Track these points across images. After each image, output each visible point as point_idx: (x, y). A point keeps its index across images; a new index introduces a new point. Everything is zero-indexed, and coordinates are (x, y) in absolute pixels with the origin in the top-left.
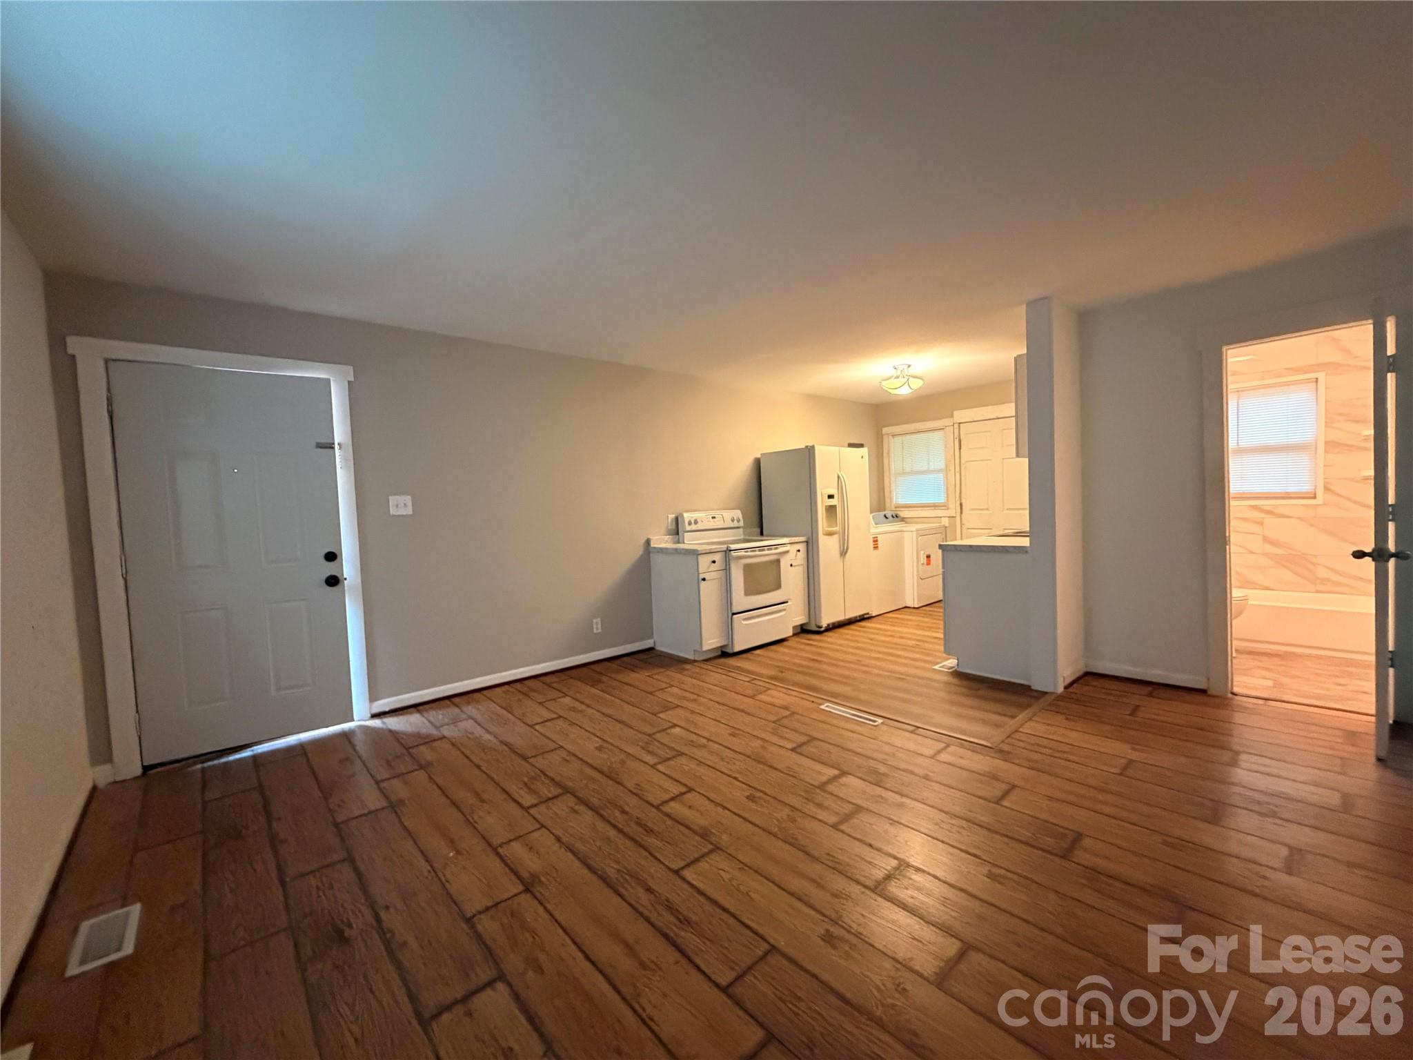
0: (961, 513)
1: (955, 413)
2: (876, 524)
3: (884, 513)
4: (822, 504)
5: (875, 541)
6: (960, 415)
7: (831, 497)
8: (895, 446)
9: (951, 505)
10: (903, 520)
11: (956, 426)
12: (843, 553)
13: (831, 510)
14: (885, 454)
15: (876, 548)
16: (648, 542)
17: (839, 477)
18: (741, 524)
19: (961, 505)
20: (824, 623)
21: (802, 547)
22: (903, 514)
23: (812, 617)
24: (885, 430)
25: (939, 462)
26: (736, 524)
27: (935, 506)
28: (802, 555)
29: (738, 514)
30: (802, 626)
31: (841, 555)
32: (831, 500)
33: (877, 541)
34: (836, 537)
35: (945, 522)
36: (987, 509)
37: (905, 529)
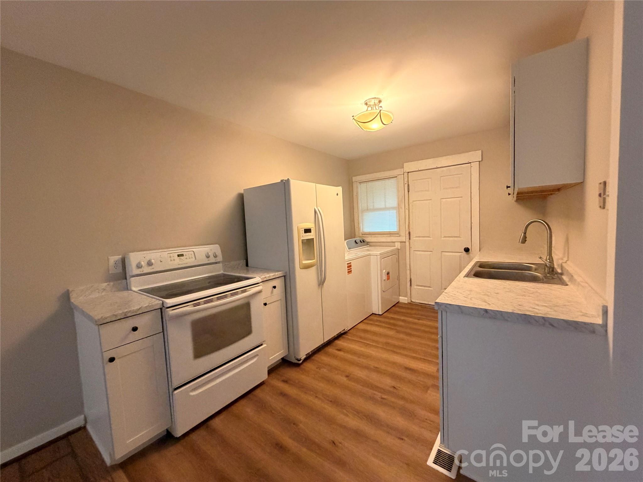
0: (410, 239)
1: (405, 165)
2: (349, 248)
3: (354, 239)
4: (298, 237)
5: (349, 266)
6: (409, 166)
7: (308, 231)
8: (361, 190)
9: (403, 233)
10: (368, 244)
11: (406, 174)
12: (321, 283)
13: (309, 243)
14: (355, 197)
15: (350, 272)
17: (315, 212)
18: (220, 258)
19: (409, 233)
20: (303, 356)
21: (278, 283)
22: (368, 239)
23: (291, 349)
24: (354, 179)
25: (392, 201)
26: (212, 260)
27: (390, 234)
28: (279, 292)
29: (216, 249)
30: (283, 359)
31: (319, 286)
32: (307, 234)
33: (350, 266)
34: (314, 268)
35: (398, 245)
36: (429, 237)
37: (371, 253)
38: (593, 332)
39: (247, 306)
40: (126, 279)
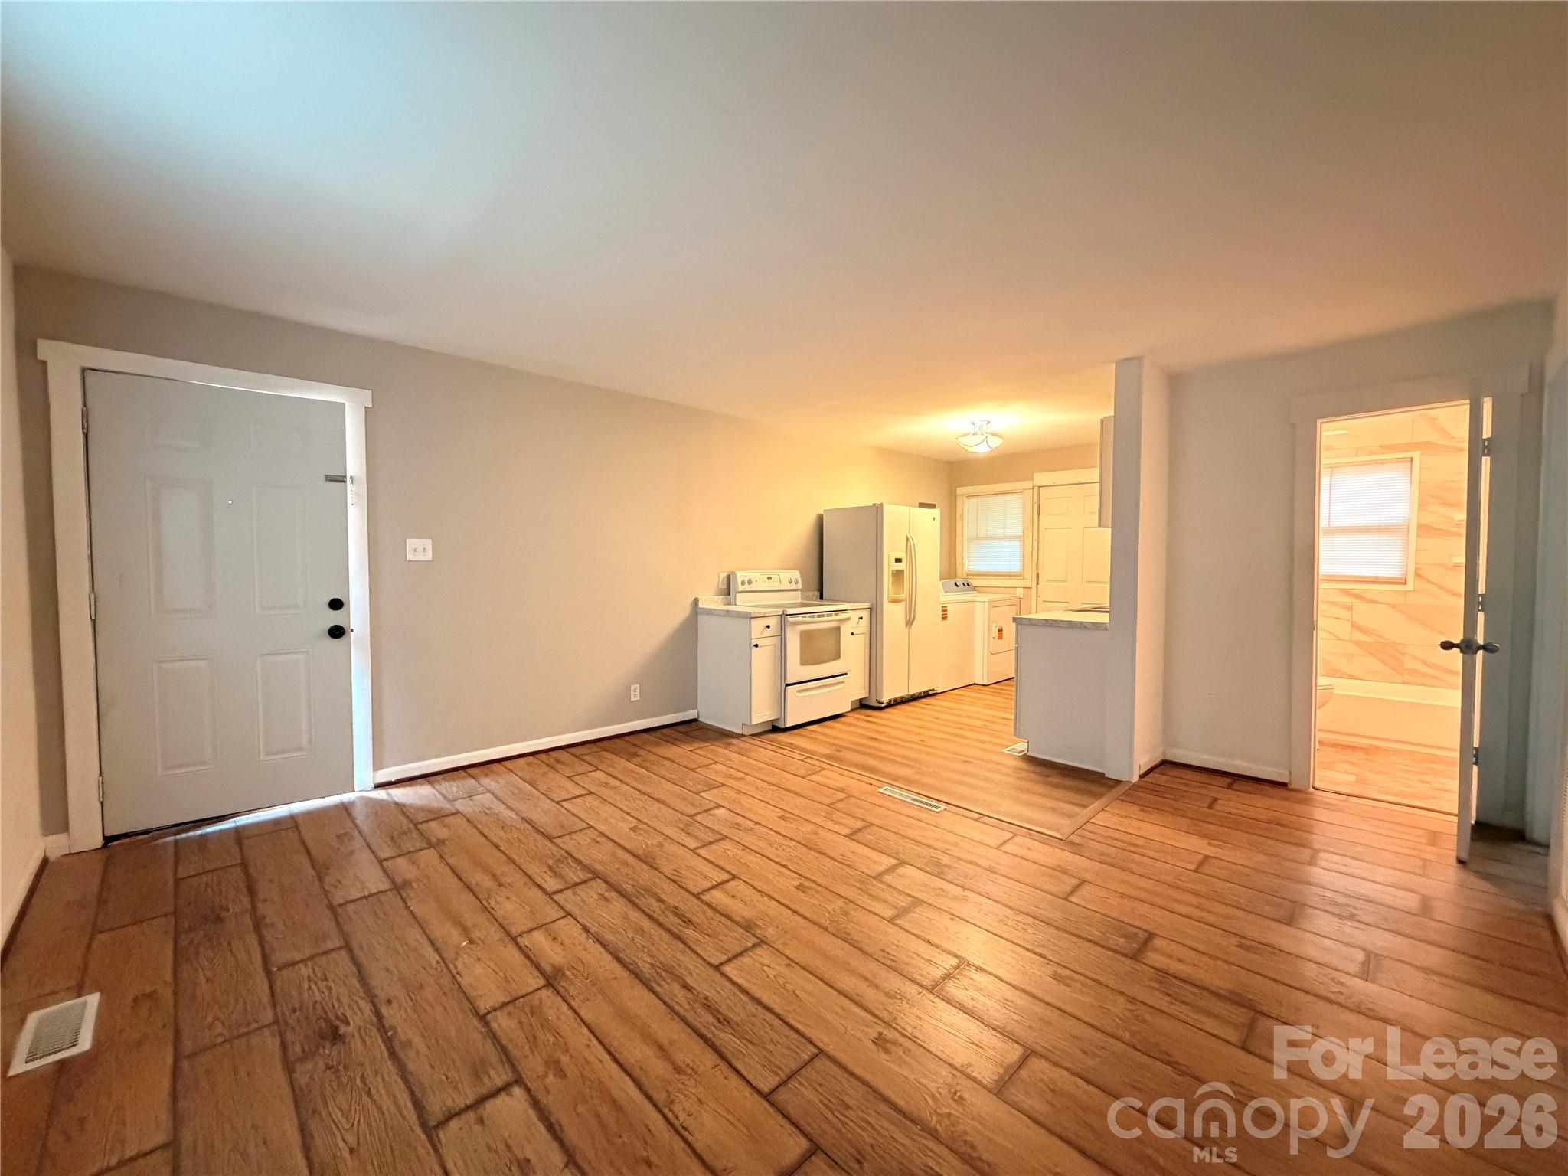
0: (1038, 584)
1: (1035, 475)
2: (946, 592)
3: (954, 581)
4: (888, 567)
5: (944, 611)
6: (1041, 479)
7: (898, 560)
8: (969, 508)
9: (1028, 575)
10: (975, 589)
11: (1036, 489)
12: (909, 622)
13: (898, 575)
14: (958, 517)
15: (944, 618)
16: (696, 601)
17: (908, 539)
18: (799, 586)
19: (1038, 575)
20: (885, 700)
21: (865, 614)
22: (975, 582)
23: (873, 689)
24: (960, 490)
25: (1015, 527)
26: (793, 586)
27: (1009, 575)
28: (865, 622)
29: (796, 575)
30: (861, 700)
31: (907, 624)
32: (899, 564)
33: (946, 611)
34: (902, 605)
35: (1020, 592)
36: (1065, 581)
37: (977, 599)
38: (1106, 629)
39: (838, 628)
40: (729, 594)
